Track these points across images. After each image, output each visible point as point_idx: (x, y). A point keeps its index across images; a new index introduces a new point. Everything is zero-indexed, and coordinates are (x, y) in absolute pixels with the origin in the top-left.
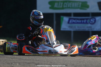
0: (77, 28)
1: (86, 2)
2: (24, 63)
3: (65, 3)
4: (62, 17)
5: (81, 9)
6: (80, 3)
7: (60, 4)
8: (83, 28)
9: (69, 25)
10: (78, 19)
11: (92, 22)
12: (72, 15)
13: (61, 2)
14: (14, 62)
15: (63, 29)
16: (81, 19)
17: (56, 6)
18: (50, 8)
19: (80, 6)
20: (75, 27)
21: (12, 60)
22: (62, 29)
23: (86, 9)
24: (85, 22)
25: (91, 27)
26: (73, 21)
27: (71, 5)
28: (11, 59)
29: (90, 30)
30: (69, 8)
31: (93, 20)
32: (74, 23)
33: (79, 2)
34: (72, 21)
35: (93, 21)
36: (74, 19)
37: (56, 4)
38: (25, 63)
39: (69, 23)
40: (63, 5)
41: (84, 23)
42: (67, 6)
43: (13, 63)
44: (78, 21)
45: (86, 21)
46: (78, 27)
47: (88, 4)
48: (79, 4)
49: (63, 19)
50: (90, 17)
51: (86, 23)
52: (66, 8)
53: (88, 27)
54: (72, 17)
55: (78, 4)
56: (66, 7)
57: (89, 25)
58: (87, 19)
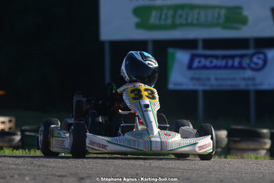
0: (213, 82)
1: (239, 8)
2: (48, 175)
3: (180, 12)
4: (171, 51)
5: (224, 27)
6: (223, 12)
7: (166, 14)
8: (230, 82)
9: (191, 73)
10: (216, 57)
11: (256, 64)
12: (200, 45)
13: (169, 7)
14: (19, 175)
15: (175, 84)
16: (225, 57)
17: (153, 18)
18: (138, 26)
19: (221, 20)
20: (209, 79)
21: (15, 169)
22: (171, 86)
23: (237, 29)
24: (236, 64)
25: (253, 79)
26: (203, 61)
27: (196, 16)
28: (12, 166)
29: (252, 88)
30: (192, 25)
31: (259, 58)
32: (205, 67)
33: (220, 7)
34: (200, 62)
35: (260, 62)
36: (206, 57)
37: (154, 13)
38: (52, 175)
39: (190, 67)
40: (174, 17)
41: (233, 67)
42: (186, 19)
43: (16, 176)
44: (215, 62)
45: (240, 63)
46: (217, 79)
47: (246, 13)
48: (219, 13)
49: (174, 57)
50: (250, 51)
51: (241, 67)
52: (181, 25)
53: (244, 79)
54: (200, 51)
55: (216, 15)
56: (184, 22)
57: (249, 73)
58: (242, 56)
